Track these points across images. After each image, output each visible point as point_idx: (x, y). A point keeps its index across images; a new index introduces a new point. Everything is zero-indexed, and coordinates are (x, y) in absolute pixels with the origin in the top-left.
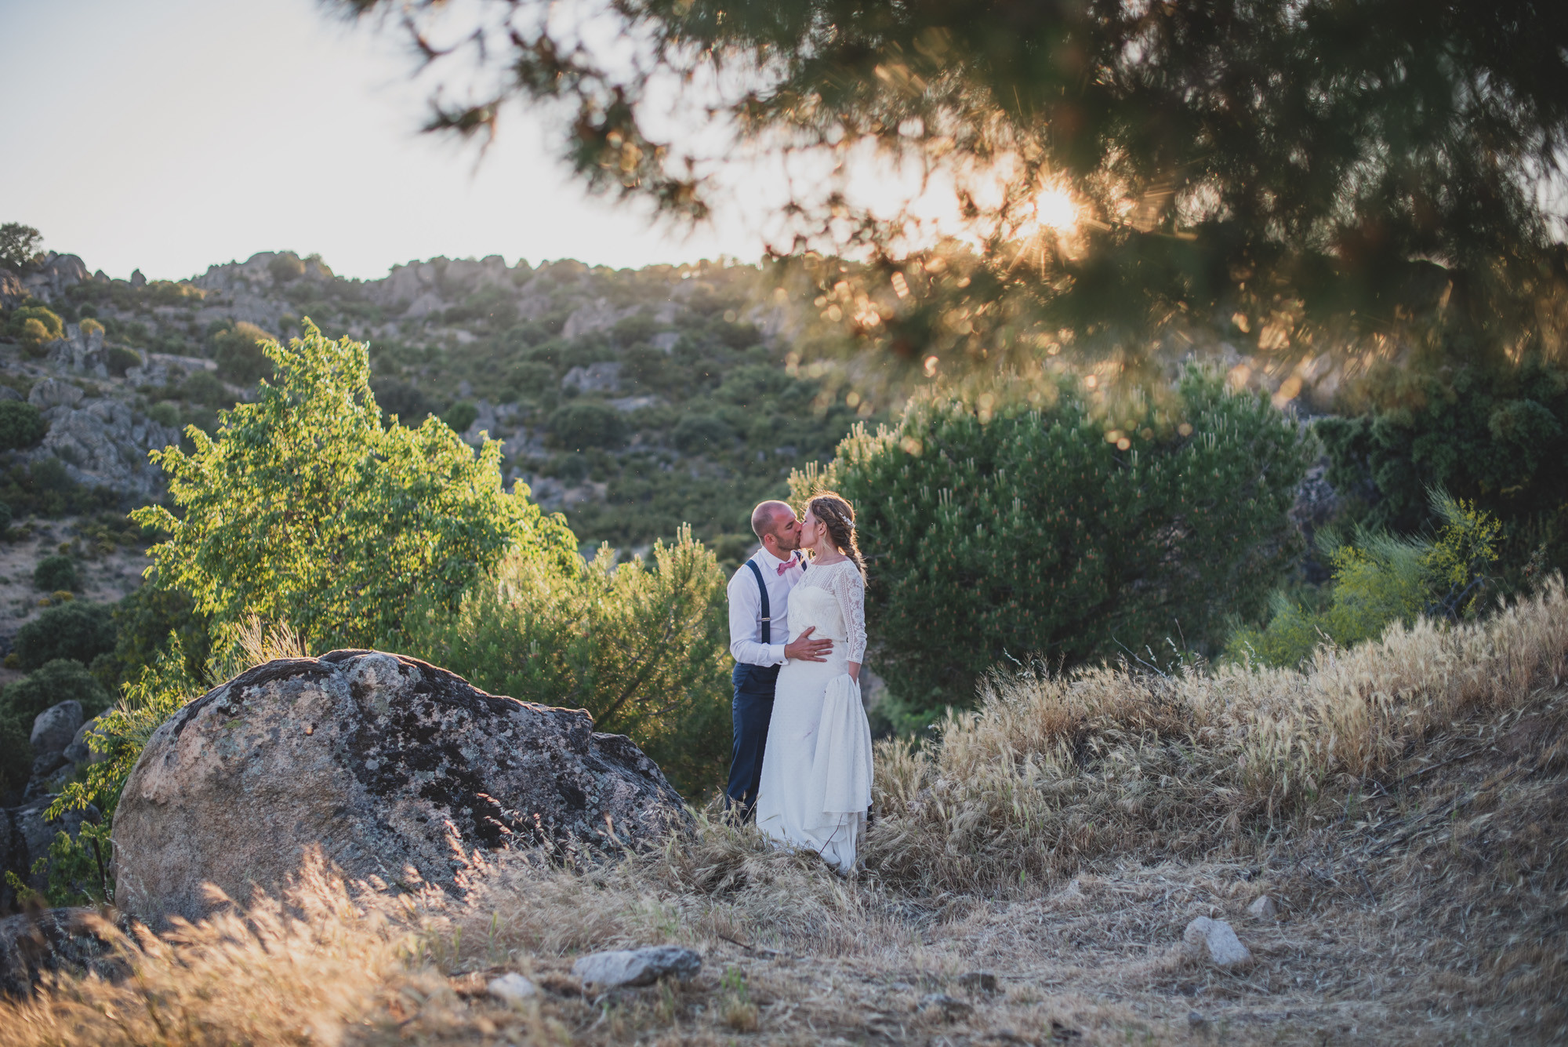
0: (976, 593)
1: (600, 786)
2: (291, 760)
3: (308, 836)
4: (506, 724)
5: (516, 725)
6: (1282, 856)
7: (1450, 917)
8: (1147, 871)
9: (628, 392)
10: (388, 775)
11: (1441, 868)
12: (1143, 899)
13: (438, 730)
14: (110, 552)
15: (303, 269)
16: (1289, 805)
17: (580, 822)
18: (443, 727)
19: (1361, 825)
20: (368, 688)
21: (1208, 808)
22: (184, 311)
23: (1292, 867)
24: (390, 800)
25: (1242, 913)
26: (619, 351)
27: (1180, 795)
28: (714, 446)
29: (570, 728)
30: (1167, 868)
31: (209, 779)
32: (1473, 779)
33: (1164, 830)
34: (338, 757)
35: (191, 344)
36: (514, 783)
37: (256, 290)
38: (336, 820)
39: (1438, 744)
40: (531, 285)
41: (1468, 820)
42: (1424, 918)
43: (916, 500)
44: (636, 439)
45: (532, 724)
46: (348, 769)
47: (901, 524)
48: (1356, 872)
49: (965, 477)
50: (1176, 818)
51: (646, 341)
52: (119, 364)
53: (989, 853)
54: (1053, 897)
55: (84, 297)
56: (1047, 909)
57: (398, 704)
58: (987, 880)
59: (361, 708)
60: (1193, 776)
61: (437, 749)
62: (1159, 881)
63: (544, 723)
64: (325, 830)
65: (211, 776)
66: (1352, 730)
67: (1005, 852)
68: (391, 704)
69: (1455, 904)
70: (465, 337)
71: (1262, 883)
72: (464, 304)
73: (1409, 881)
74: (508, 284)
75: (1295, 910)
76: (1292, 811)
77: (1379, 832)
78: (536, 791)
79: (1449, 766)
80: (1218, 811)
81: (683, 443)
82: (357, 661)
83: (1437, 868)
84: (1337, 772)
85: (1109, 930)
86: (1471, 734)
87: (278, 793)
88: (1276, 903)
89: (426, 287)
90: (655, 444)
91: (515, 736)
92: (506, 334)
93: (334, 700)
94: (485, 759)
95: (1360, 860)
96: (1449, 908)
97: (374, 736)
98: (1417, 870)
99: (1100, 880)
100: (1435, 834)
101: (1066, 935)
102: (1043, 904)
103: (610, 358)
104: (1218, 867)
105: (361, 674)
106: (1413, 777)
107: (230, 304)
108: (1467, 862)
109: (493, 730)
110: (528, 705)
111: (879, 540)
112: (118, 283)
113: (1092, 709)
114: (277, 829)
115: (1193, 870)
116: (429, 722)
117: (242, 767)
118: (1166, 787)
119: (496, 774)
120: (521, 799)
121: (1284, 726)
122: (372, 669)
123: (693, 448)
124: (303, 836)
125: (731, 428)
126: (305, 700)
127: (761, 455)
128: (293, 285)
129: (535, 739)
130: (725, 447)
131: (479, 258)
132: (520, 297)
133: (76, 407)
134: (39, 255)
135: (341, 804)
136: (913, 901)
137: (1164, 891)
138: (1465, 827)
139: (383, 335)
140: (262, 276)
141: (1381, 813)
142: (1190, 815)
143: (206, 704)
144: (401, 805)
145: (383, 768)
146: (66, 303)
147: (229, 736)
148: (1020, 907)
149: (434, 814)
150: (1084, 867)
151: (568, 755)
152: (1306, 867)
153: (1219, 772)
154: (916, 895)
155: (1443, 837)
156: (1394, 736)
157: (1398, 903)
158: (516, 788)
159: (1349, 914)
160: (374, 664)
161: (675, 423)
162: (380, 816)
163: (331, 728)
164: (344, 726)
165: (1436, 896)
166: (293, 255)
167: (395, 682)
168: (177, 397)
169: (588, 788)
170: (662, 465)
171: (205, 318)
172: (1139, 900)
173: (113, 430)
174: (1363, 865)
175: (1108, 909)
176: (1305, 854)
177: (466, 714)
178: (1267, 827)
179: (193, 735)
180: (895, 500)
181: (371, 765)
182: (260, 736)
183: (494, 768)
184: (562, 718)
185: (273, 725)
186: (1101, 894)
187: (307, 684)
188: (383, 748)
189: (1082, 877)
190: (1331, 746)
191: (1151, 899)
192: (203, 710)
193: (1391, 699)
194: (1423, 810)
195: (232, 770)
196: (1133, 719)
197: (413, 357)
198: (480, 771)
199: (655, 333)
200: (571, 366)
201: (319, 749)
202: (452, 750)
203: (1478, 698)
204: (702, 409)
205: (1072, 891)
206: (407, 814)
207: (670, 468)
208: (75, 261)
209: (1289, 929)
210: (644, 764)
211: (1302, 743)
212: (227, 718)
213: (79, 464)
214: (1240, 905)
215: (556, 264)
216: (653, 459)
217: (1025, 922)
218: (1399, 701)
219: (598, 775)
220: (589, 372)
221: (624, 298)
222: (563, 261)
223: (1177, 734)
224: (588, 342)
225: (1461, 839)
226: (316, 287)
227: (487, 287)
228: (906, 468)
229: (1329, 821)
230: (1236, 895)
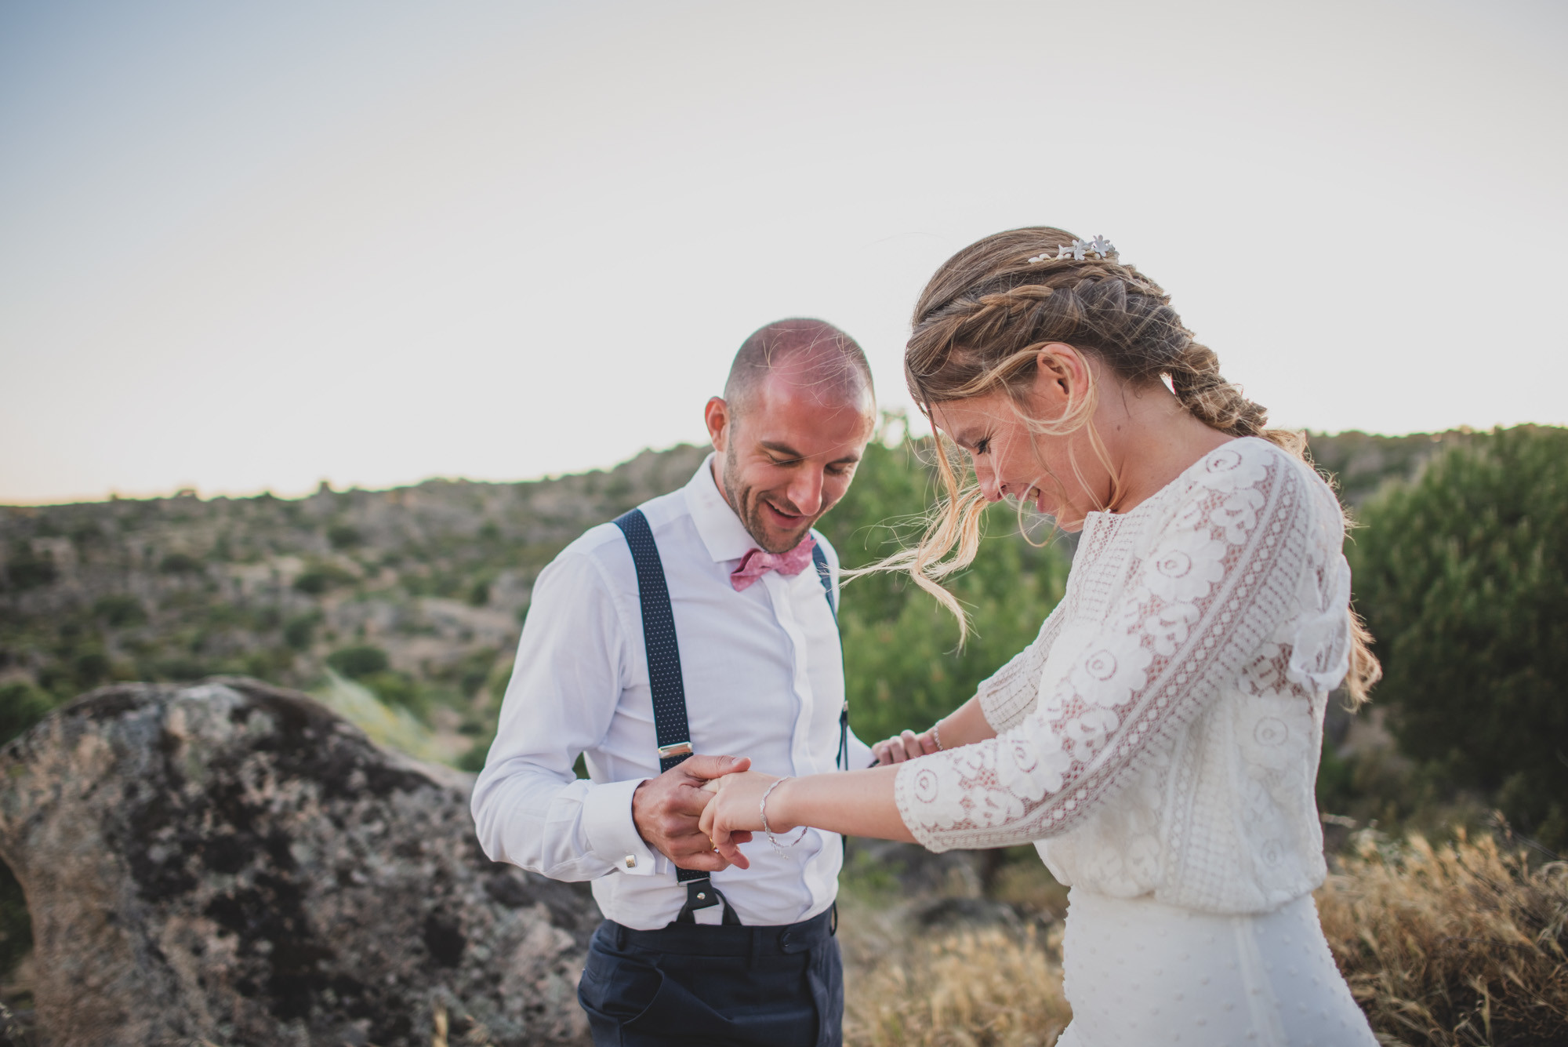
0: (1485, 656)
1: (500, 930)
2: (61, 834)
4: (378, 812)
5: (397, 816)
10: (172, 874)
13: (268, 811)
18: (276, 808)
20: (178, 739)
24: (165, 913)
34: (111, 837)
36: (350, 911)
45: (422, 817)
46: (123, 858)
57: (219, 765)
59: (164, 767)
61: (257, 840)
68: (210, 765)
78: (385, 927)
91: (386, 834)
93: (119, 750)
94: (322, 865)
97: (174, 810)
105: (165, 716)
109: (353, 820)
116: (256, 798)
119: (329, 892)
120: (350, 939)
122: (182, 711)
126: (87, 747)
135: (110, 907)
144: (175, 923)
145: (170, 862)
147: (14, 787)
149: (214, 945)
160: (187, 703)
162: (151, 934)
163: (112, 792)
164: (131, 791)
167: (221, 734)
169: (478, 933)
181: (157, 854)
182: (43, 792)
183: (329, 882)
185: (55, 778)
187: (89, 724)
188: (181, 830)
198: (307, 885)
201: (91, 821)
202: (279, 846)
219: (501, 910)
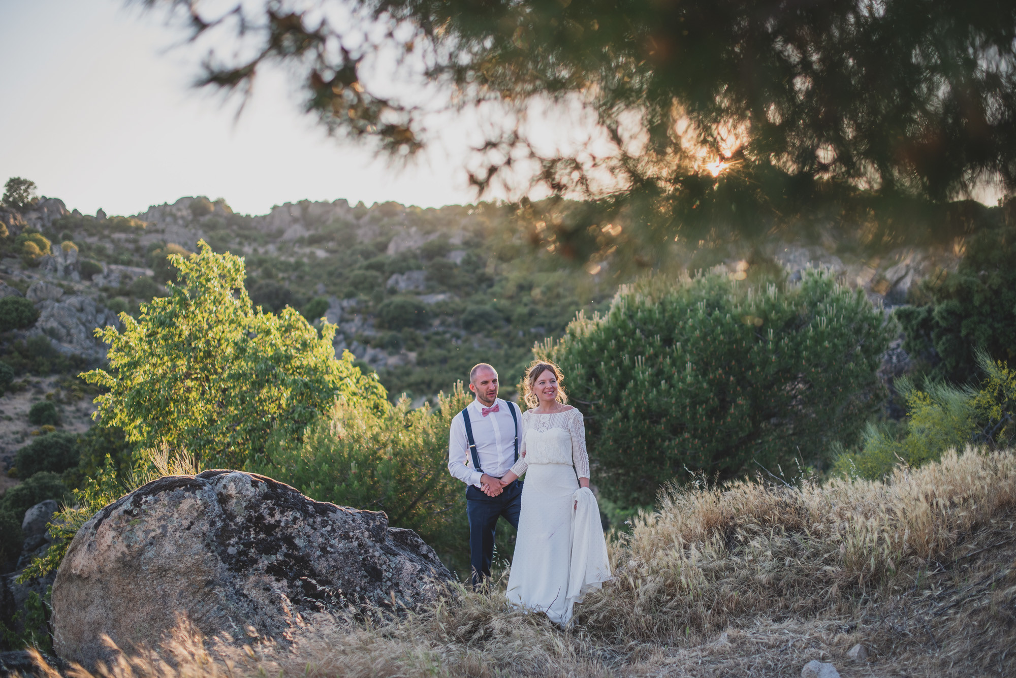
0: (661, 428)
1: (393, 566)
2: (175, 547)
3: (187, 601)
4: (327, 522)
5: (334, 523)
6: (871, 615)
7: (991, 660)
8: (776, 626)
9: (432, 290)
10: (243, 558)
11: (984, 625)
12: (773, 647)
13: (279, 526)
14: (80, 399)
15: (212, 208)
16: (877, 578)
17: (379, 591)
18: (282, 524)
19: (927, 593)
20: (230, 497)
21: (819, 581)
22: (132, 236)
23: (878, 623)
24: (245, 576)
25: (843, 657)
26: (425, 263)
27: (799, 571)
28: (489, 327)
29: (372, 524)
30: (790, 624)
31: (118, 560)
32: (1006, 560)
33: (788, 596)
34: (208, 545)
35: (136, 258)
36: (332, 563)
37: (180, 222)
38: (206, 589)
39: (981, 535)
40: (366, 219)
41: (1003, 590)
42: (972, 660)
43: (620, 364)
44: (436, 322)
45: (345, 522)
46: (215, 554)
47: (610, 381)
48: (924, 627)
49: (654, 348)
50: (797, 588)
51: (444, 256)
52: (88, 272)
53: (665, 613)
54: (709, 645)
55: (65, 227)
56: (705, 654)
57: (251, 508)
58: (663, 632)
59: (225, 511)
60: (808, 558)
61: (278, 539)
62: (784, 634)
63: (353, 521)
64: (199, 597)
65: (119, 558)
66: (920, 525)
67: (676, 612)
68: (246, 508)
69: (994, 651)
70: (321, 254)
71: (858, 634)
72: (321, 231)
73: (961, 634)
74: (350, 218)
75: (880, 654)
76: (878, 582)
77: (940, 598)
78: (347, 569)
79: (989, 551)
80: (826, 582)
81: (468, 325)
82: (222, 478)
83: (982, 624)
84: (910, 555)
85: (749, 669)
86: (1004, 528)
87: (166, 571)
88: (867, 650)
89: (295, 220)
90: (449, 326)
91: (333, 530)
92: (349, 252)
93: (206, 505)
94: (312, 546)
95: (926, 618)
96: (990, 653)
97: (233, 530)
98: (967, 626)
99: (742, 633)
100: (980, 599)
101: (718, 672)
102: (702, 650)
103: (419, 268)
104: (826, 623)
105: (225, 487)
106: (964, 559)
107: (163, 231)
108: (1002, 620)
109: (318, 526)
110: (343, 508)
111: (594, 391)
112: (88, 218)
113: (738, 510)
114: (165, 596)
115: (809, 625)
116: (272, 521)
117: (141, 552)
118: (789, 566)
119: (320, 557)
120: (337, 575)
121: (873, 523)
122: (232, 484)
123: (475, 328)
124: (183, 601)
125: (501, 315)
126: (185, 505)
127: (521, 333)
128: (206, 219)
129: (347, 533)
130: (496, 328)
131: (331, 200)
132: (359, 227)
133: (58, 301)
134: (34, 199)
135: (210, 578)
136: (611, 647)
137: (787, 641)
138: (1001, 594)
139: (266, 253)
140: (185, 213)
141: (941, 584)
142: (806, 586)
143: (116, 508)
144: (252, 579)
145: (240, 553)
146: (53, 231)
147: (132, 530)
148: (686, 652)
149: (275, 585)
150: (732, 623)
151: (370, 544)
152: (888, 623)
153: (826, 556)
154: (613, 643)
155: (985, 602)
156: (950, 530)
157: (953, 650)
158: (334, 567)
159: (919, 657)
160: (234, 480)
161: (463, 311)
162: (237, 586)
163: (203, 525)
164: (213, 523)
165: (980, 644)
166: (206, 198)
167: (249, 493)
168: (127, 294)
169: (384, 567)
170: (454, 340)
171: (146, 241)
172: (770, 647)
173: (83, 317)
174: (929, 621)
175: (748, 654)
176: (887, 614)
177: (298, 515)
178: (861, 594)
179: (106, 530)
180: (606, 364)
181: (231, 550)
182: (154, 530)
183: (318, 553)
184: (367, 518)
185: (163, 522)
186: (743, 643)
187: (187, 494)
188: (240, 538)
189: (730, 631)
190: (906, 537)
191: (778, 647)
192: (114, 512)
193: (948, 503)
194: (971, 582)
195: (134, 554)
196: (767, 517)
197: (286, 267)
198: (308, 555)
199: (449, 251)
200: (392, 273)
201: (195, 539)
202: (289, 540)
203: (1009, 502)
204: (482, 302)
205: (722, 640)
206: (256, 585)
207: (460, 342)
208: (58, 202)
209: (876, 668)
210: (424, 549)
211: (886, 535)
212: (130, 518)
213: (60, 339)
214: (841, 651)
215: (383, 205)
216: (448, 336)
217: (689, 664)
218: (953, 505)
219: (391, 558)
220: (405, 277)
221: (429, 227)
222: (388, 203)
223: (796, 528)
224: (404, 257)
225: (998, 603)
226: (222, 221)
227: (337, 220)
228: (613, 342)
229: (905, 590)
230: (839, 643)
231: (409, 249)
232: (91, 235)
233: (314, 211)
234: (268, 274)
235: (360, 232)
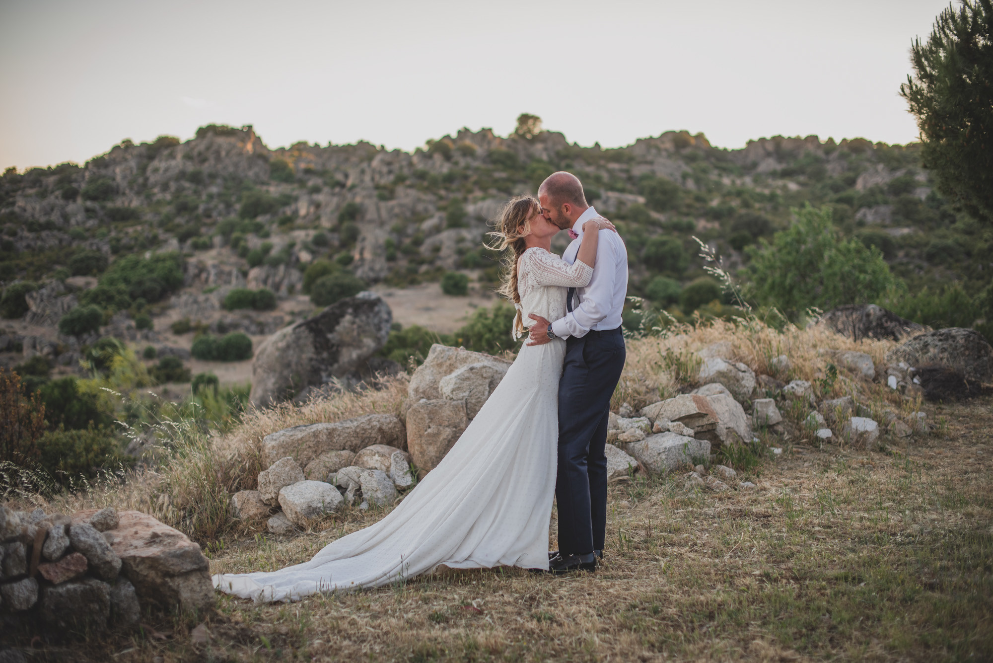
9: (897, 224)
15: (693, 142)
22: (624, 166)
26: (891, 198)
28: (951, 260)
35: (629, 186)
37: (664, 154)
40: (835, 155)
44: (901, 254)
51: (909, 192)
55: (566, 157)
70: (793, 186)
72: (792, 165)
74: (820, 154)
81: (931, 258)
90: (913, 257)
92: (819, 186)
103: (886, 203)
107: (651, 163)
112: (586, 150)
123: (937, 261)
125: (962, 249)
127: (980, 267)
128: (687, 151)
130: (957, 261)
131: (803, 136)
132: (828, 161)
134: (541, 133)
139: (743, 184)
140: (669, 145)
161: (926, 244)
166: (687, 133)
168: (622, 218)
170: (917, 271)
171: (638, 171)
197: (761, 198)
199: (914, 187)
200: (861, 206)
204: (944, 237)
207: (922, 273)
208: (560, 136)
215: (852, 141)
216: (911, 267)
220: (873, 211)
221: (895, 164)
222: (857, 140)
224: (872, 192)
226: (701, 154)
227: (808, 155)
231: (877, 184)
232: (589, 164)
233: (786, 146)
234: (746, 205)
235: (829, 167)
